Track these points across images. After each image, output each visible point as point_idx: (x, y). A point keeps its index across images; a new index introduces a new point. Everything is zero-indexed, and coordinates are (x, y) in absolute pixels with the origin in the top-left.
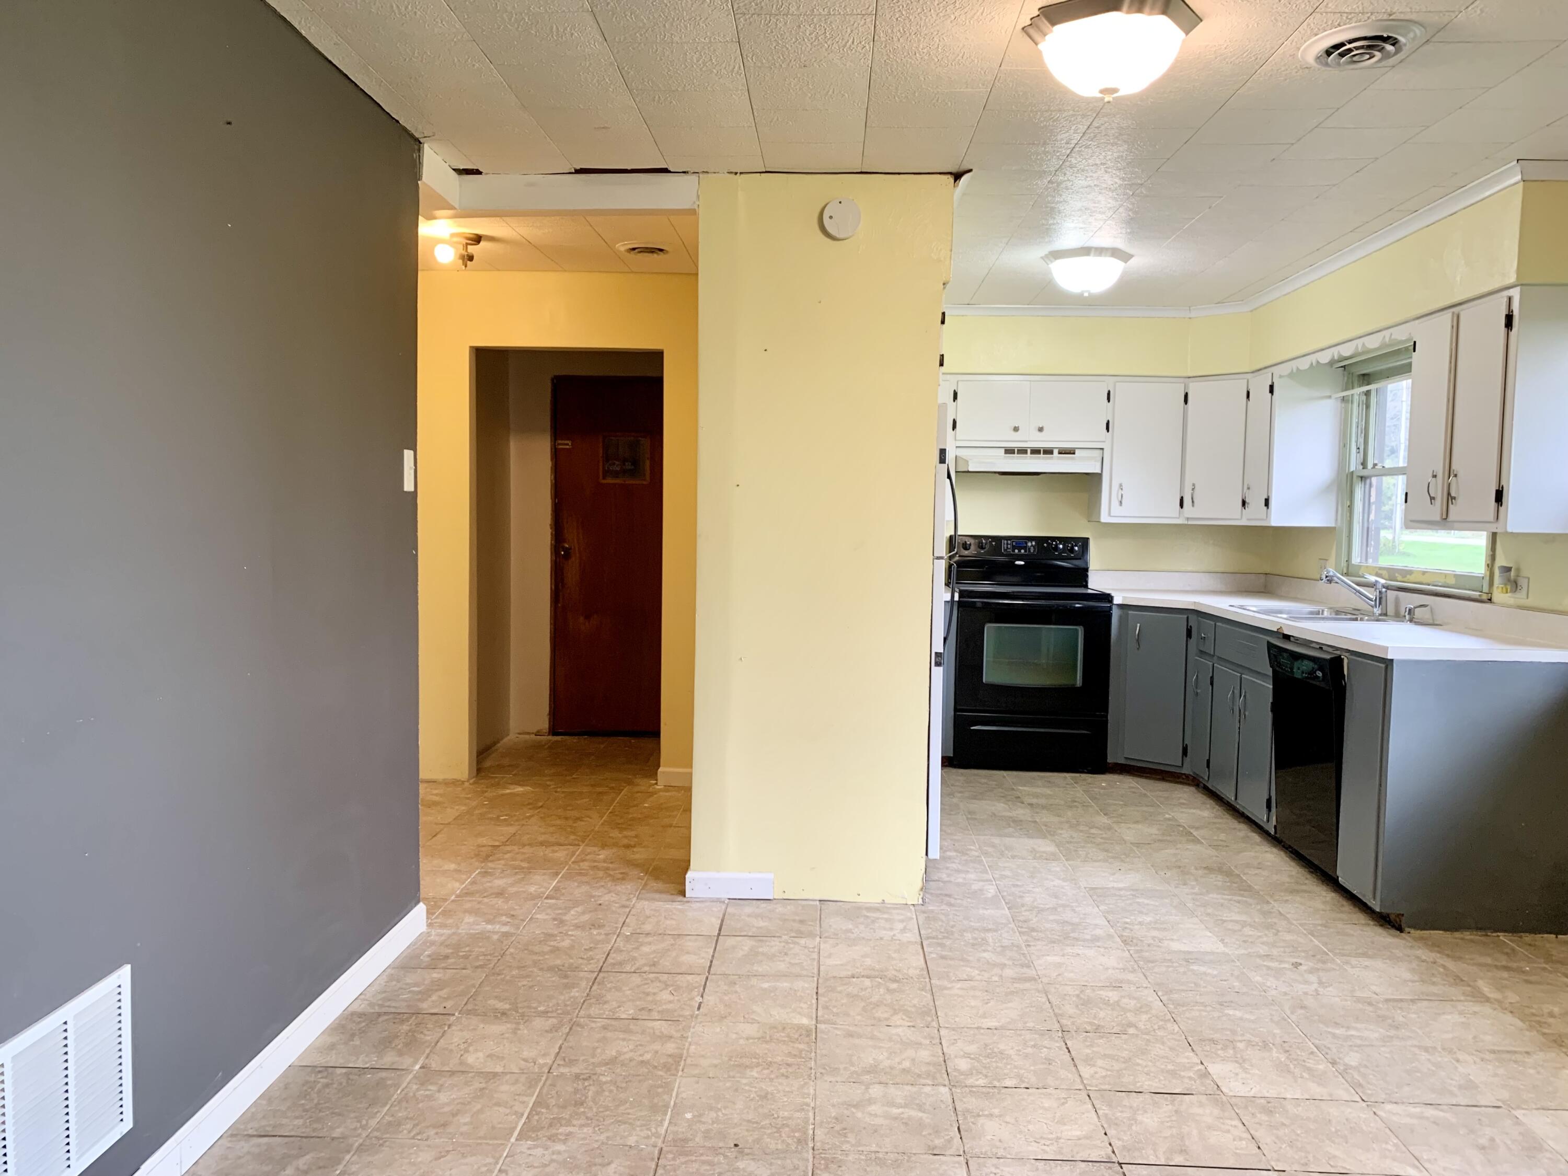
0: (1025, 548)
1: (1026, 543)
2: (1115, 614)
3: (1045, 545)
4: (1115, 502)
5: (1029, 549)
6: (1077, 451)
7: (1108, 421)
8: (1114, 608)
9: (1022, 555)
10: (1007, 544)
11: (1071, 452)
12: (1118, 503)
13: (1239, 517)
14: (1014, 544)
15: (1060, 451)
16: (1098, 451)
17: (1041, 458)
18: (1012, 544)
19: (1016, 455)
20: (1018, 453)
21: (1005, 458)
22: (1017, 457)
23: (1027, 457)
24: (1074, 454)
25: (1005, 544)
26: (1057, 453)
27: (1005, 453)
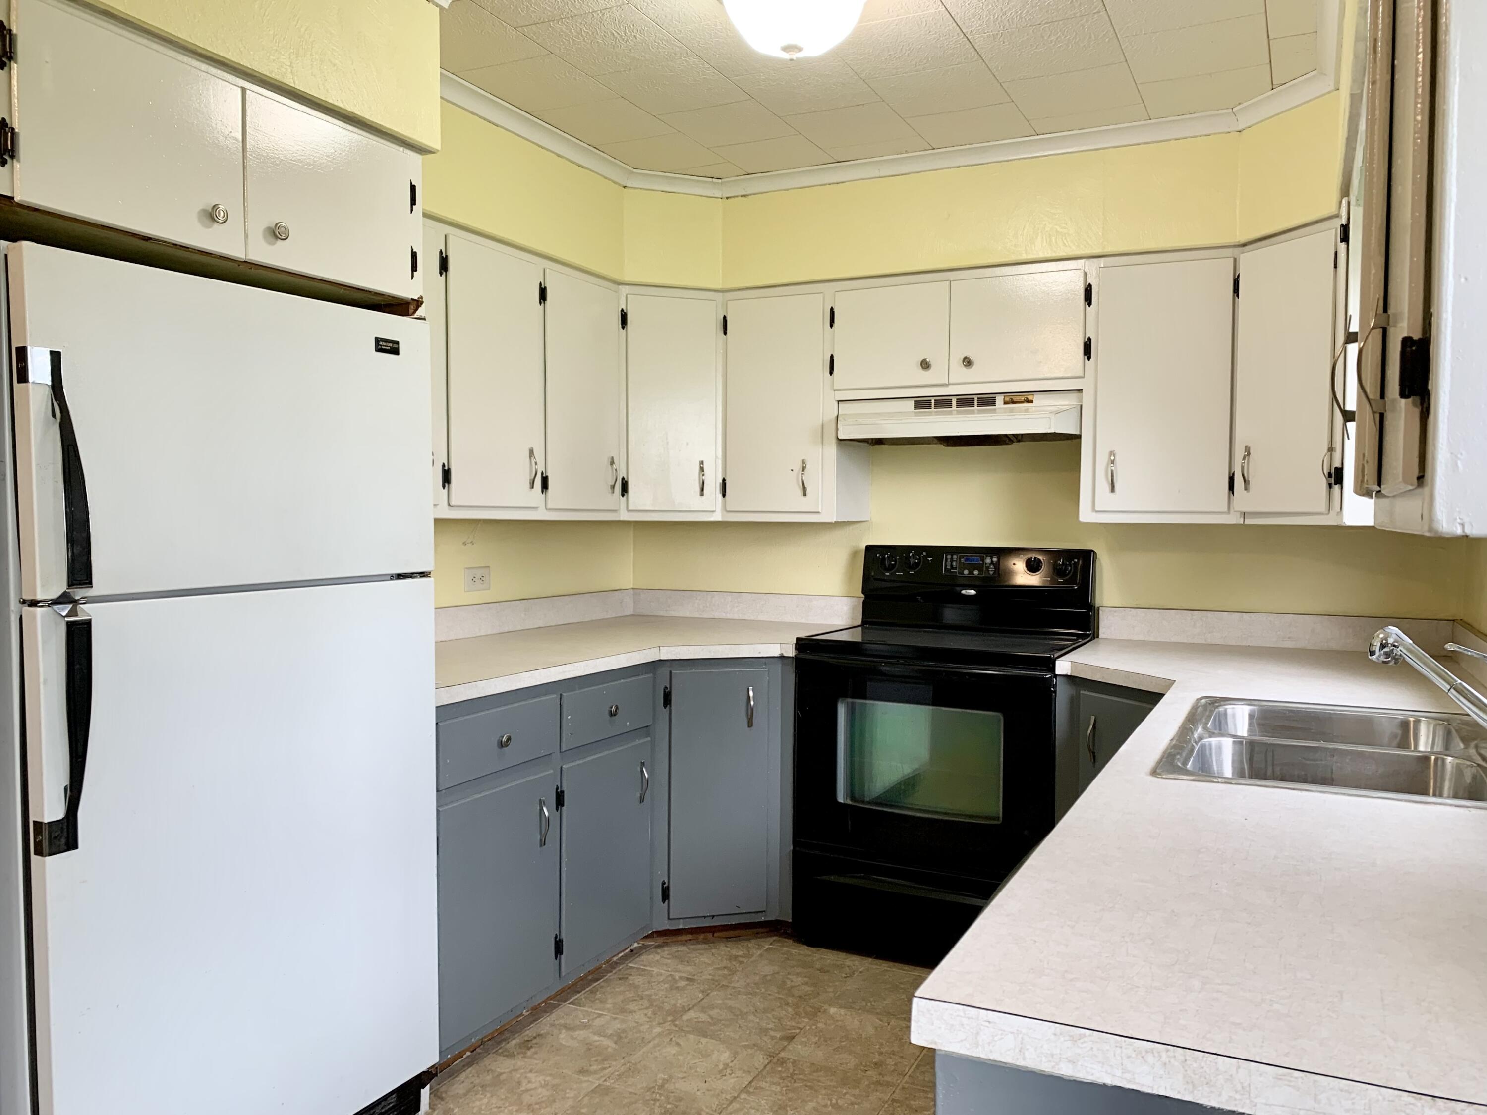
0: (980, 568)
1: (983, 560)
2: (1062, 695)
4: (1103, 485)
5: (988, 568)
6: (1036, 397)
7: (1088, 340)
8: (1060, 681)
9: (976, 577)
10: (952, 561)
11: (1026, 399)
12: (1108, 488)
13: (1321, 509)
14: (963, 560)
15: (1007, 399)
16: (1075, 395)
17: (976, 412)
18: (960, 560)
19: (933, 409)
20: (936, 407)
21: (916, 415)
22: (936, 412)
23: (951, 411)
24: (1032, 402)
25: (949, 560)
26: (1003, 403)
27: (916, 407)
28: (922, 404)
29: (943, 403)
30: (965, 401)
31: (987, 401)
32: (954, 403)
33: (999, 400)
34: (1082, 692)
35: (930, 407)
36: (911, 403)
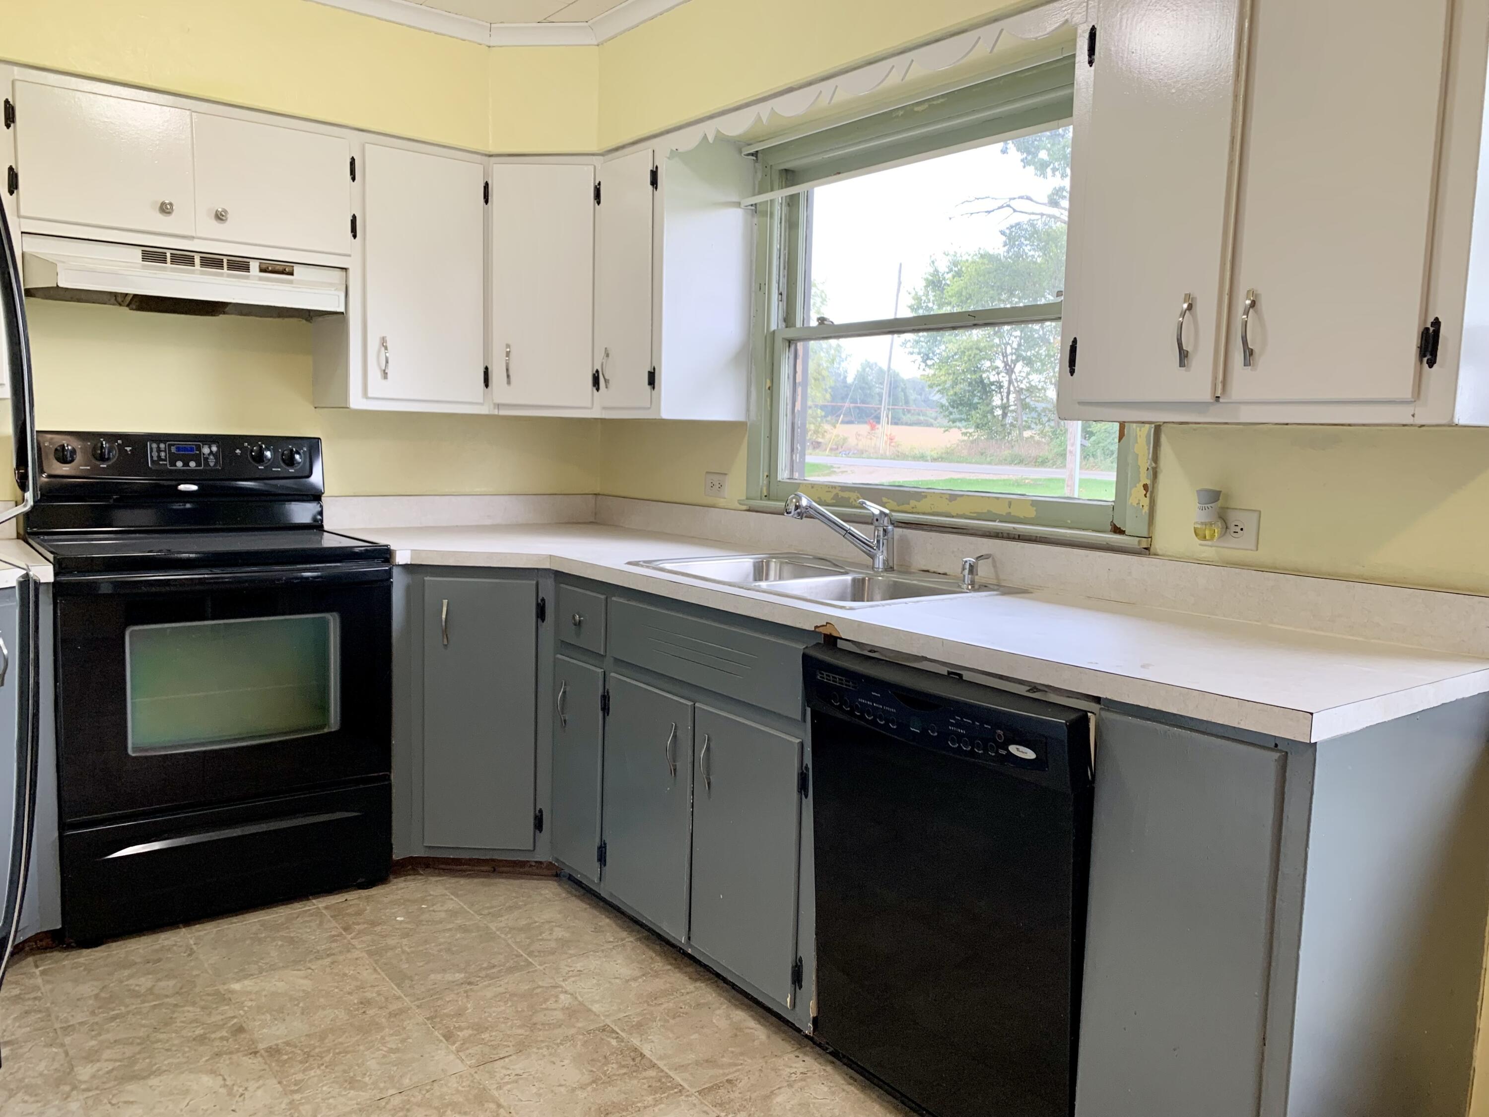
0: (197, 459)
1: (199, 448)
2: (399, 584)
3: (238, 451)
4: (374, 373)
5: (206, 459)
6: (297, 269)
7: (354, 217)
8: (396, 572)
9: (193, 471)
10: (159, 450)
11: (284, 269)
12: (379, 375)
13: (589, 405)
14: (173, 449)
15: (264, 266)
16: (338, 273)
17: (225, 275)
18: (170, 450)
19: (169, 265)
20: (172, 262)
21: (144, 267)
22: (171, 268)
23: (194, 270)
24: (292, 274)
25: (155, 450)
26: (258, 270)
27: (144, 259)
28: (153, 255)
29: (183, 258)
30: (212, 261)
31: (240, 265)
32: (197, 260)
33: (254, 266)
34: (425, 578)
35: (165, 262)
36: (138, 252)
